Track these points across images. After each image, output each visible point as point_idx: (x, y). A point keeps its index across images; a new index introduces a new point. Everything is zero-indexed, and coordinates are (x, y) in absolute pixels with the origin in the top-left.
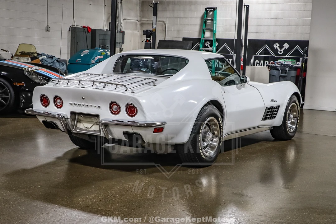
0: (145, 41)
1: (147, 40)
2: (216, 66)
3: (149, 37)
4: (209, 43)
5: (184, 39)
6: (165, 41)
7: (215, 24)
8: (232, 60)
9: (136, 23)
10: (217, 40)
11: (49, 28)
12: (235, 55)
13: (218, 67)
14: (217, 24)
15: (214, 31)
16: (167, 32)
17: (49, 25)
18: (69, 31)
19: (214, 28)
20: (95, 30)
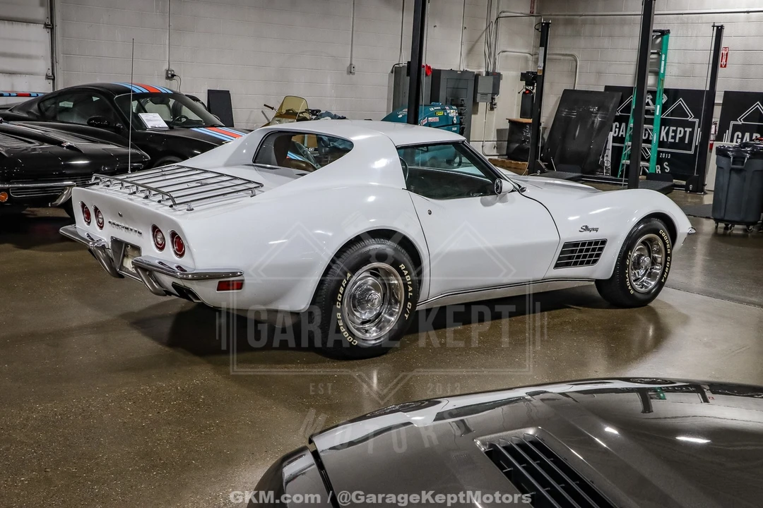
0: (524, 93)
1: (527, 90)
2: (661, 140)
3: (530, 86)
4: (650, 97)
5: (607, 88)
6: (574, 91)
7: (663, 63)
8: (691, 130)
9: (527, 57)
10: (666, 91)
11: (352, 69)
12: (697, 121)
13: (665, 140)
14: (667, 61)
15: (661, 75)
16: (580, 75)
17: (353, 63)
18: (392, 72)
19: (660, 68)
20: (439, 71)
